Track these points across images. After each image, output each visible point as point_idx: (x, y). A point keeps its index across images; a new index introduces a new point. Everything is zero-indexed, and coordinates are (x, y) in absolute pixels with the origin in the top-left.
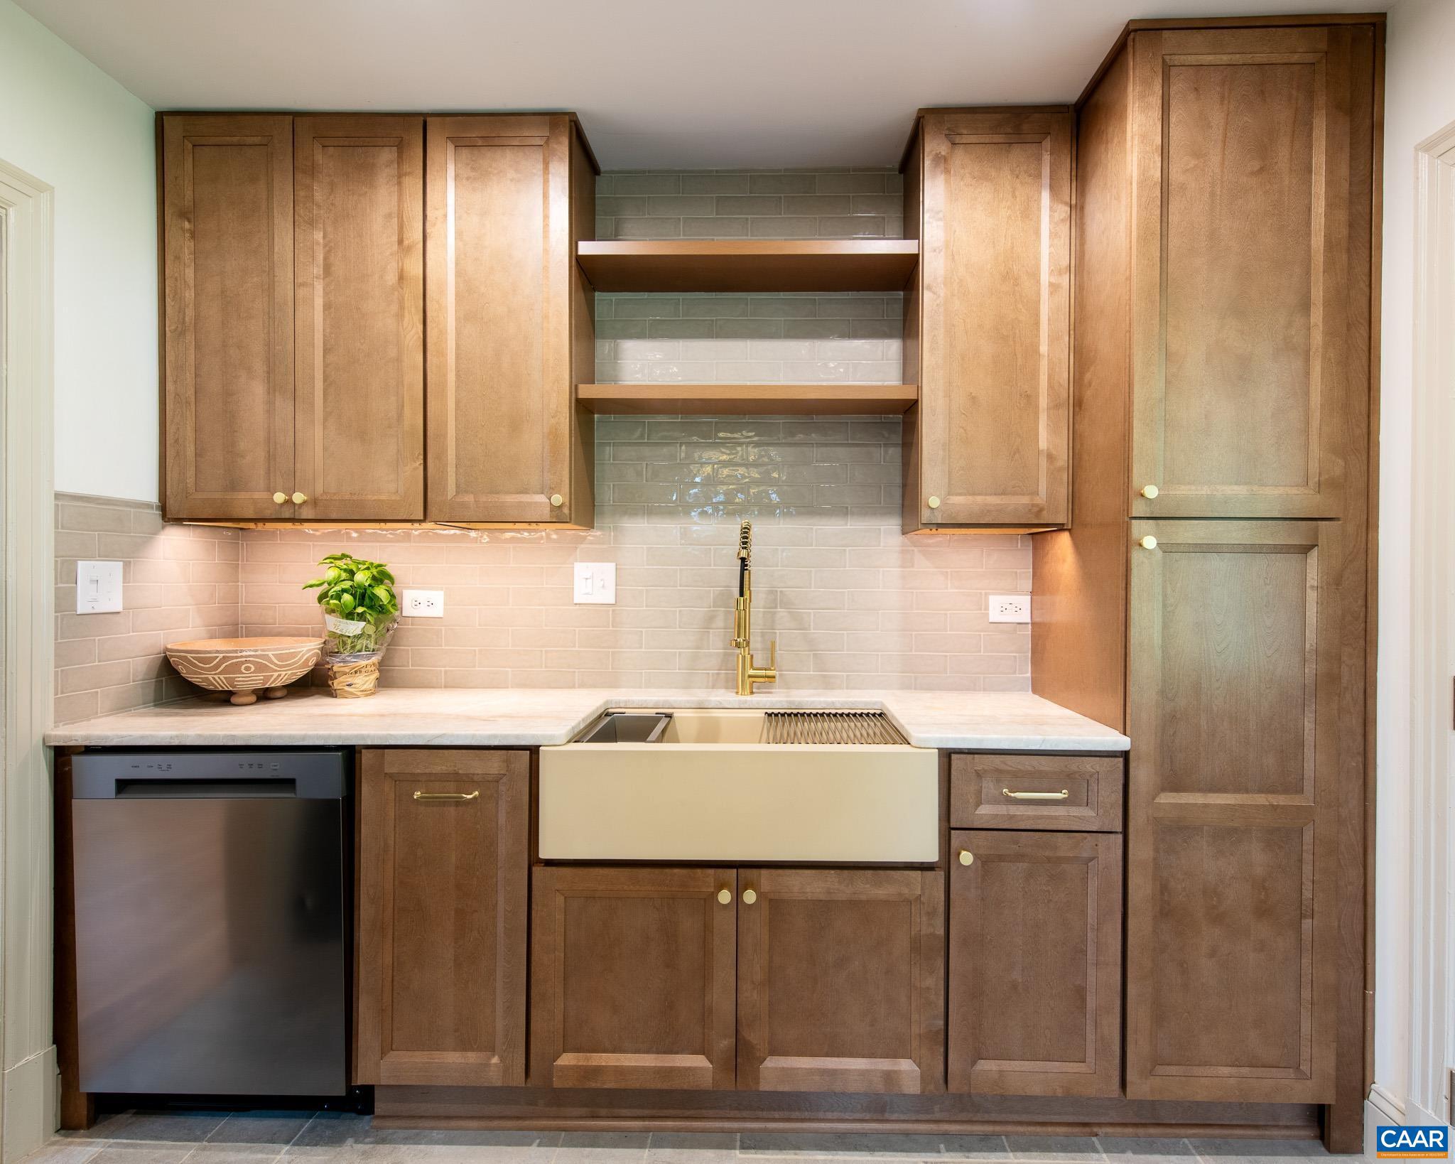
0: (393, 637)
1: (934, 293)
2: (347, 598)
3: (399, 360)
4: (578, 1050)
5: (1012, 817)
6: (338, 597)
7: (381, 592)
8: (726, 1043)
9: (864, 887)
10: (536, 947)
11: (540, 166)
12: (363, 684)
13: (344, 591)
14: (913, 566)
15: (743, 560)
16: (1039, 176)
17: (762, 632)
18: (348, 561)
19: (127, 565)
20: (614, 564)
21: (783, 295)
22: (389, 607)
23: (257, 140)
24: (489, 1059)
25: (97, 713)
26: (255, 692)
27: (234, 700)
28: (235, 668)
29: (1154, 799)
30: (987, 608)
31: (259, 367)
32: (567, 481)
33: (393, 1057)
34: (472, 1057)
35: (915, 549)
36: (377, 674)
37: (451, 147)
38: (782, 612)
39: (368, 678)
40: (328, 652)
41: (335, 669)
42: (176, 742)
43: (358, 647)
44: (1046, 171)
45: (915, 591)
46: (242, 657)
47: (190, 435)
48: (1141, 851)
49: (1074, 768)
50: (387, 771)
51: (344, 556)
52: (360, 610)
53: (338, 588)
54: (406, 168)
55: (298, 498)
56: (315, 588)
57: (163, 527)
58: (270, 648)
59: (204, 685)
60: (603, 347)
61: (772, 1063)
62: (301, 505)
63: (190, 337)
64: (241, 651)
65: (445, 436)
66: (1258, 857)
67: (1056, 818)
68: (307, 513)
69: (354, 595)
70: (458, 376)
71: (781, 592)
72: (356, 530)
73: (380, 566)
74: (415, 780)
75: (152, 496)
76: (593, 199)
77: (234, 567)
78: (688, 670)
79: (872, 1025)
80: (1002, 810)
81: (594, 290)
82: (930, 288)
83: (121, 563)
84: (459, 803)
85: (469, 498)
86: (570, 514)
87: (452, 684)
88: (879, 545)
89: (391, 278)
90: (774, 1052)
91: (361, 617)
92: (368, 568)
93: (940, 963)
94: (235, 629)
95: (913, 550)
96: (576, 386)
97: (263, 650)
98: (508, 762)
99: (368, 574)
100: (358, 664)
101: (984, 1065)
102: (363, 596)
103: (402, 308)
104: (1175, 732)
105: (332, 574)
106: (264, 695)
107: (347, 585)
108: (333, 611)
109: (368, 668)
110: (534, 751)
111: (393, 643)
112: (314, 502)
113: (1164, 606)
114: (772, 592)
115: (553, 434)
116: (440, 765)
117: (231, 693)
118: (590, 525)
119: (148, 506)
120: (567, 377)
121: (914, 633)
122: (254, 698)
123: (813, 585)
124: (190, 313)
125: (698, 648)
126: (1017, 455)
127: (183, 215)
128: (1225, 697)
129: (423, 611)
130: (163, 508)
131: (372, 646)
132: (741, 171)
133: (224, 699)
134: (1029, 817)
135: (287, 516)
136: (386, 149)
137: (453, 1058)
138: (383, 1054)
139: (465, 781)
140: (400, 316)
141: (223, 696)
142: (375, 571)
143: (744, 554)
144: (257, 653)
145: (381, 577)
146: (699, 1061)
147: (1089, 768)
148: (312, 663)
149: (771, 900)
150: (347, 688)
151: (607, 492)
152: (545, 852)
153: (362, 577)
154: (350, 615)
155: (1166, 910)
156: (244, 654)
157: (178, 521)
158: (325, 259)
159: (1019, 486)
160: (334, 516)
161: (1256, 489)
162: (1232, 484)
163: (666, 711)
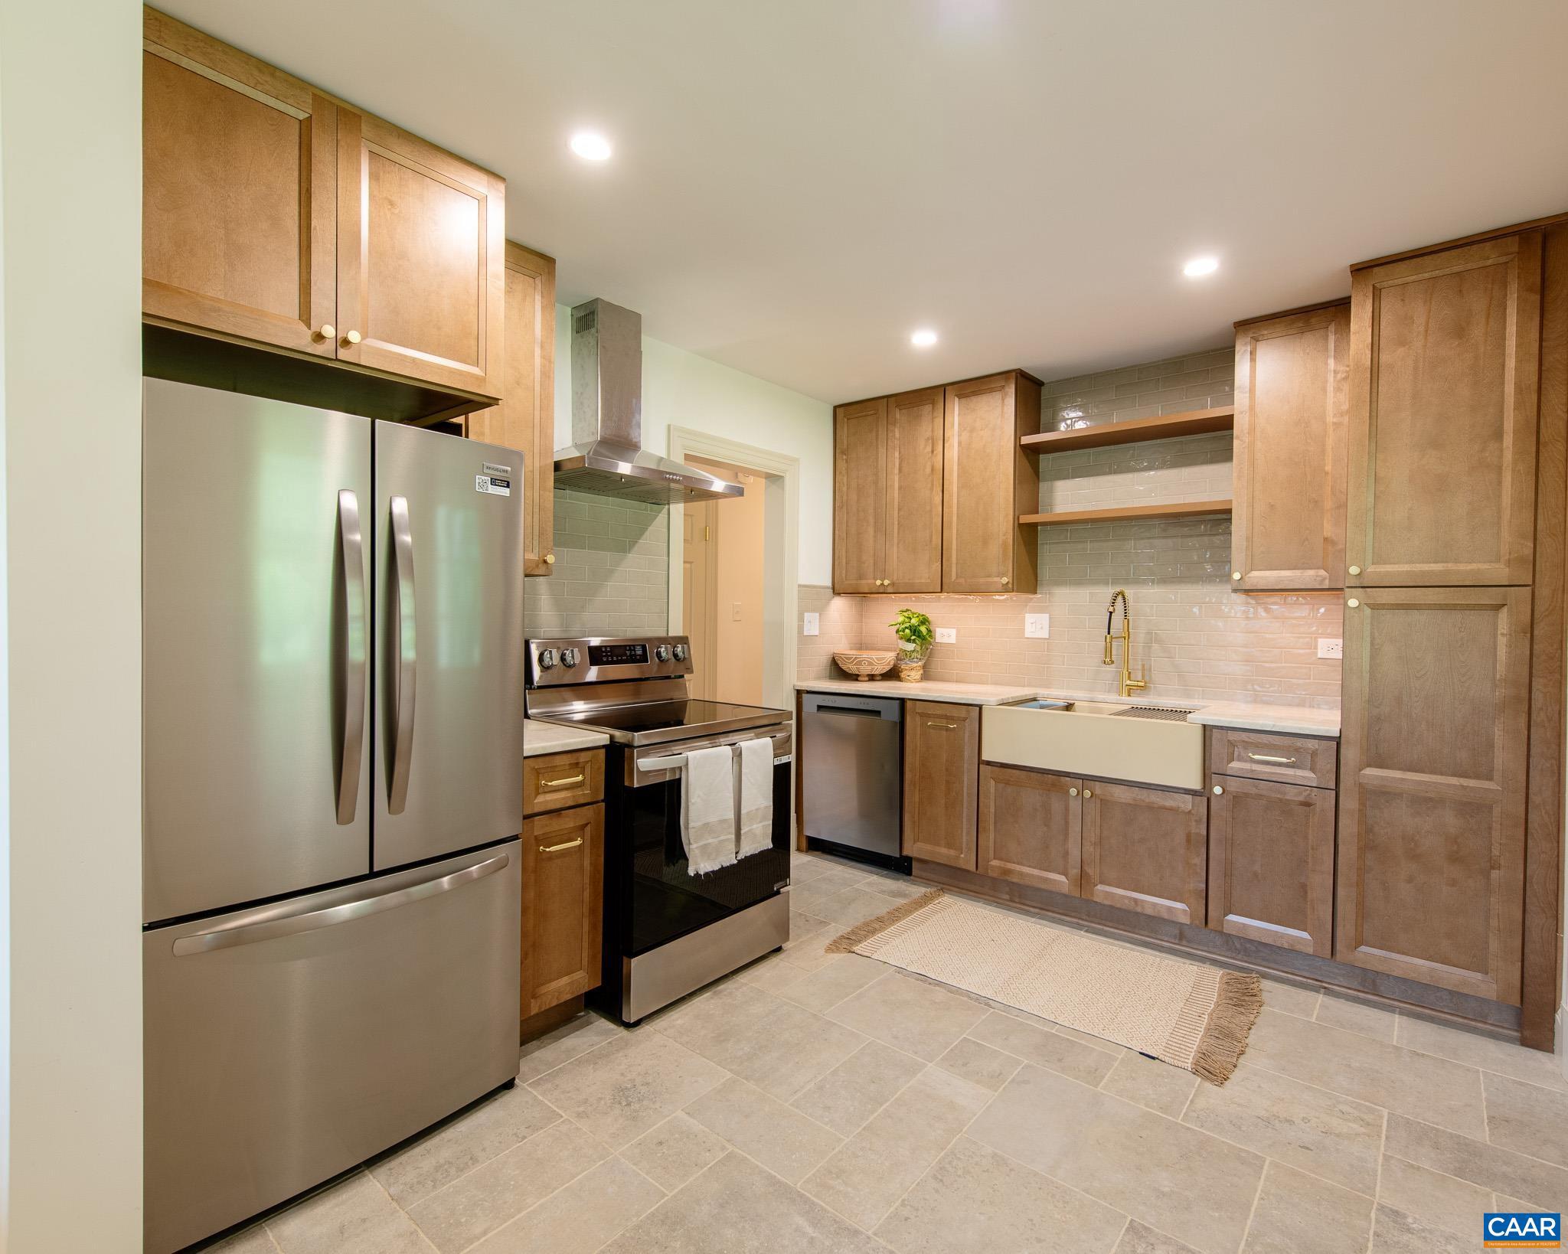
0: (931, 653)
1: (1241, 441)
2: (907, 631)
3: (931, 511)
4: (1001, 859)
5: (1252, 771)
6: (904, 631)
7: (923, 629)
8: (1075, 872)
9: (1155, 798)
10: (981, 804)
11: (1000, 401)
12: (915, 677)
13: (906, 628)
15: (1111, 613)
16: (1326, 349)
18: (909, 613)
19: (820, 615)
20: (1048, 615)
22: (927, 636)
23: (872, 412)
24: (960, 855)
25: (811, 677)
26: (868, 675)
27: (859, 679)
28: (859, 663)
29: (1360, 770)
30: (1316, 648)
31: (871, 520)
32: (1011, 570)
33: (919, 845)
34: (952, 852)
36: (921, 672)
37: (957, 399)
38: (1155, 646)
39: (917, 674)
40: (898, 658)
41: (902, 667)
42: (837, 691)
43: (912, 657)
44: (1331, 345)
46: (862, 658)
47: (844, 554)
48: (1349, 803)
49: (1299, 744)
50: (917, 711)
51: (907, 610)
52: (913, 637)
53: (903, 626)
54: (935, 414)
55: (886, 582)
56: (893, 627)
57: (833, 597)
58: (874, 655)
59: (847, 670)
60: (1043, 486)
61: (1100, 887)
62: (887, 586)
63: (845, 508)
64: (862, 655)
65: (951, 549)
66: (1451, 821)
68: (890, 590)
69: (910, 630)
70: (958, 517)
72: (914, 597)
73: (923, 615)
74: (929, 716)
75: (829, 584)
76: (1040, 400)
77: (861, 615)
79: (1161, 880)
80: (1247, 766)
81: (1040, 453)
82: (1238, 438)
83: (818, 614)
84: (948, 729)
85: (962, 580)
86: (1013, 587)
87: (959, 681)
89: (928, 470)
90: (1102, 882)
91: (914, 641)
92: (918, 617)
93: (1204, 850)
94: (861, 646)
96: (1018, 518)
97: (871, 655)
98: (968, 711)
99: (917, 619)
100: (912, 666)
101: (1231, 917)
102: (915, 631)
103: (933, 485)
104: (1380, 729)
105: (901, 619)
106: (872, 678)
107: (908, 625)
108: (901, 638)
109: (918, 668)
110: (980, 707)
111: (931, 655)
112: (893, 584)
113: (1372, 644)
114: (1149, 633)
115: (1005, 544)
116: (939, 710)
117: (858, 675)
118: (1035, 592)
119: (828, 588)
120: (1012, 513)
122: (867, 679)
124: (845, 498)
125: (1099, 667)
126: (1306, 543)
127: (843, 453)
128: (1423, 708)
129: (945, 640)
130: (833, 588)
131: (919, 657)
132: (1132, 367)
133: (854, 678)
134: (1266, 773)
135: (881, 591)
136: (927, 406)
137: (944, 850)
138: (915, 842)
139: (950, 719)
140: (932, 489)
141: (855, 677)
142: (921, 618)
143: (1111, 609)
144: (868, 656)
145: (924, 621)
146: (1063, 878)
147: (1310, 745)
148: (892, 663)
149: (1101, 800)
150: (907, 678)
151: (1045, 570)
152: (985, 757)
153: (914, 621)
154: (909, 640)
155: (1368, 844)
156: (864, 656)
157: (839, 594)
158: (900, 465)
159: (1307, 563)
160: (901, 591)
161: (1451, 566)
162: (1430, 563)
163: (1073, 702)
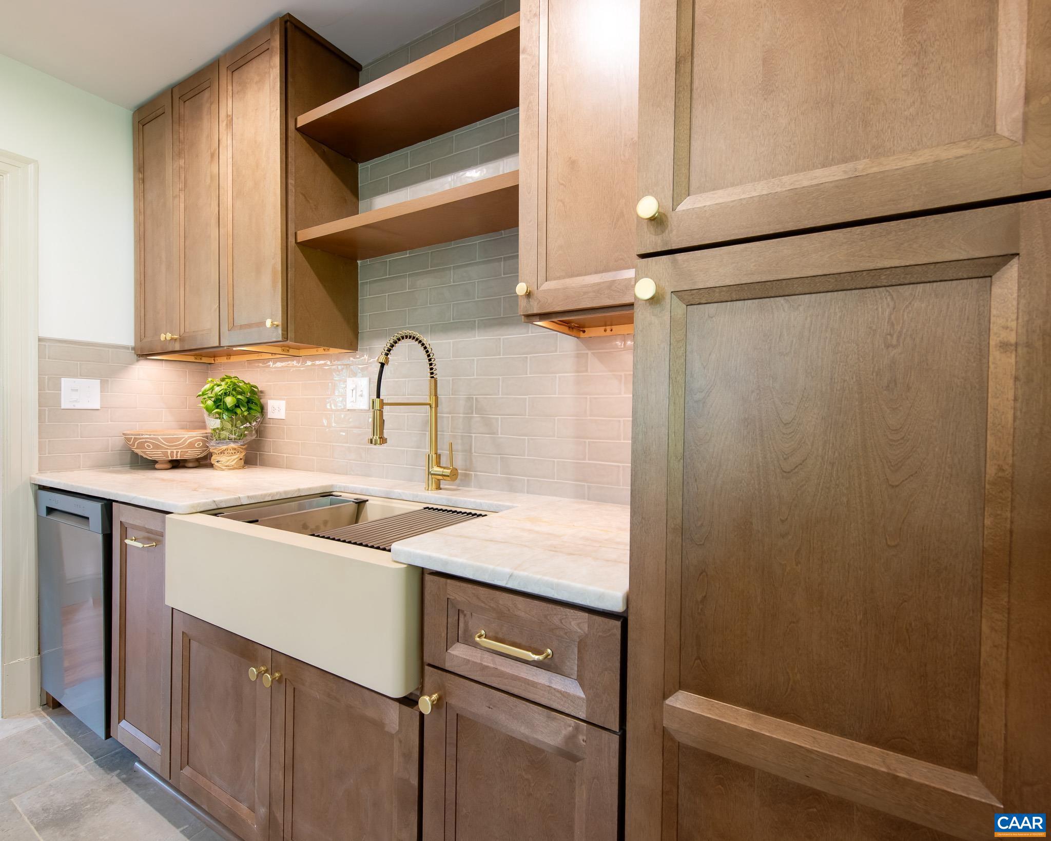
4: (193, 767)
5: (484, 668)
8: (263, 811)
12: (227, 462)
14: (587, 371)
15: (382, 365)
17: (462, 436)
19: (103, 382)
20: (368, 378)
21: (480, 124)
23: (160, 112)
25: (79, 467)
26: (171, 461)
27: (157, 466)
32: (282, 307)
33: (124, 724)
34: (151, 744)
35: (589, 352)
37: (229, 74)
39: (230, 458)
40: (205, 439)
42: (58, 487)
45: (588, 397)
46: (143, 438)
49: (556, 621)
50: (121, 520)
57: (138, 361)
64: (142, 435)
67: (534, 684)
68: (177, 347)
71: (476, 398)
74: (131, 527)
75: (131, 342)
78: (411, 465)
80: (476, 655)
81: (357, 161)
83: (99, 380)
86: (285, 333)
87: (289, 466)
88: (556, 351)
95: (587, 354)
96: (295, 234)
97: (154, 435)
100: (222, 448)
109: (229, 451)
112: (180, 339)
114: (469, 399)
119: (126, 348)
121: (587, 441)
123: (500, 393)
125: (418, 447)
129: (276, 415)
134: (502, 674)
135: (170, 349)
136: (206, 91)
137: (144, 739)
138: (120, 719)
139: (149, 533)
144: (151, 437)
148: (199, 444)
149: (293, 689)
156: (144, 436)
157: (145, 356)
158: (185, 177)
159: (622, 259)
161: (863, 166)
162: (815, 167)
163: (365, 498)
